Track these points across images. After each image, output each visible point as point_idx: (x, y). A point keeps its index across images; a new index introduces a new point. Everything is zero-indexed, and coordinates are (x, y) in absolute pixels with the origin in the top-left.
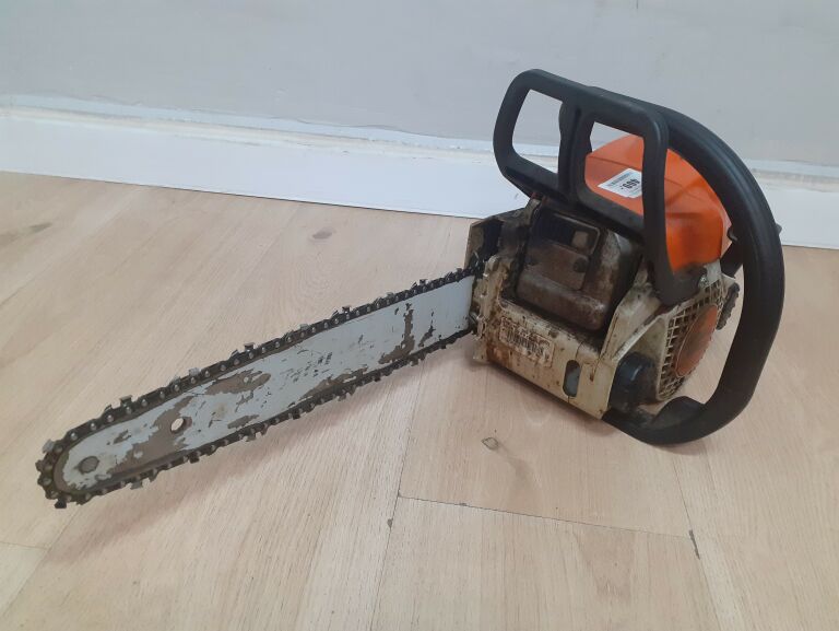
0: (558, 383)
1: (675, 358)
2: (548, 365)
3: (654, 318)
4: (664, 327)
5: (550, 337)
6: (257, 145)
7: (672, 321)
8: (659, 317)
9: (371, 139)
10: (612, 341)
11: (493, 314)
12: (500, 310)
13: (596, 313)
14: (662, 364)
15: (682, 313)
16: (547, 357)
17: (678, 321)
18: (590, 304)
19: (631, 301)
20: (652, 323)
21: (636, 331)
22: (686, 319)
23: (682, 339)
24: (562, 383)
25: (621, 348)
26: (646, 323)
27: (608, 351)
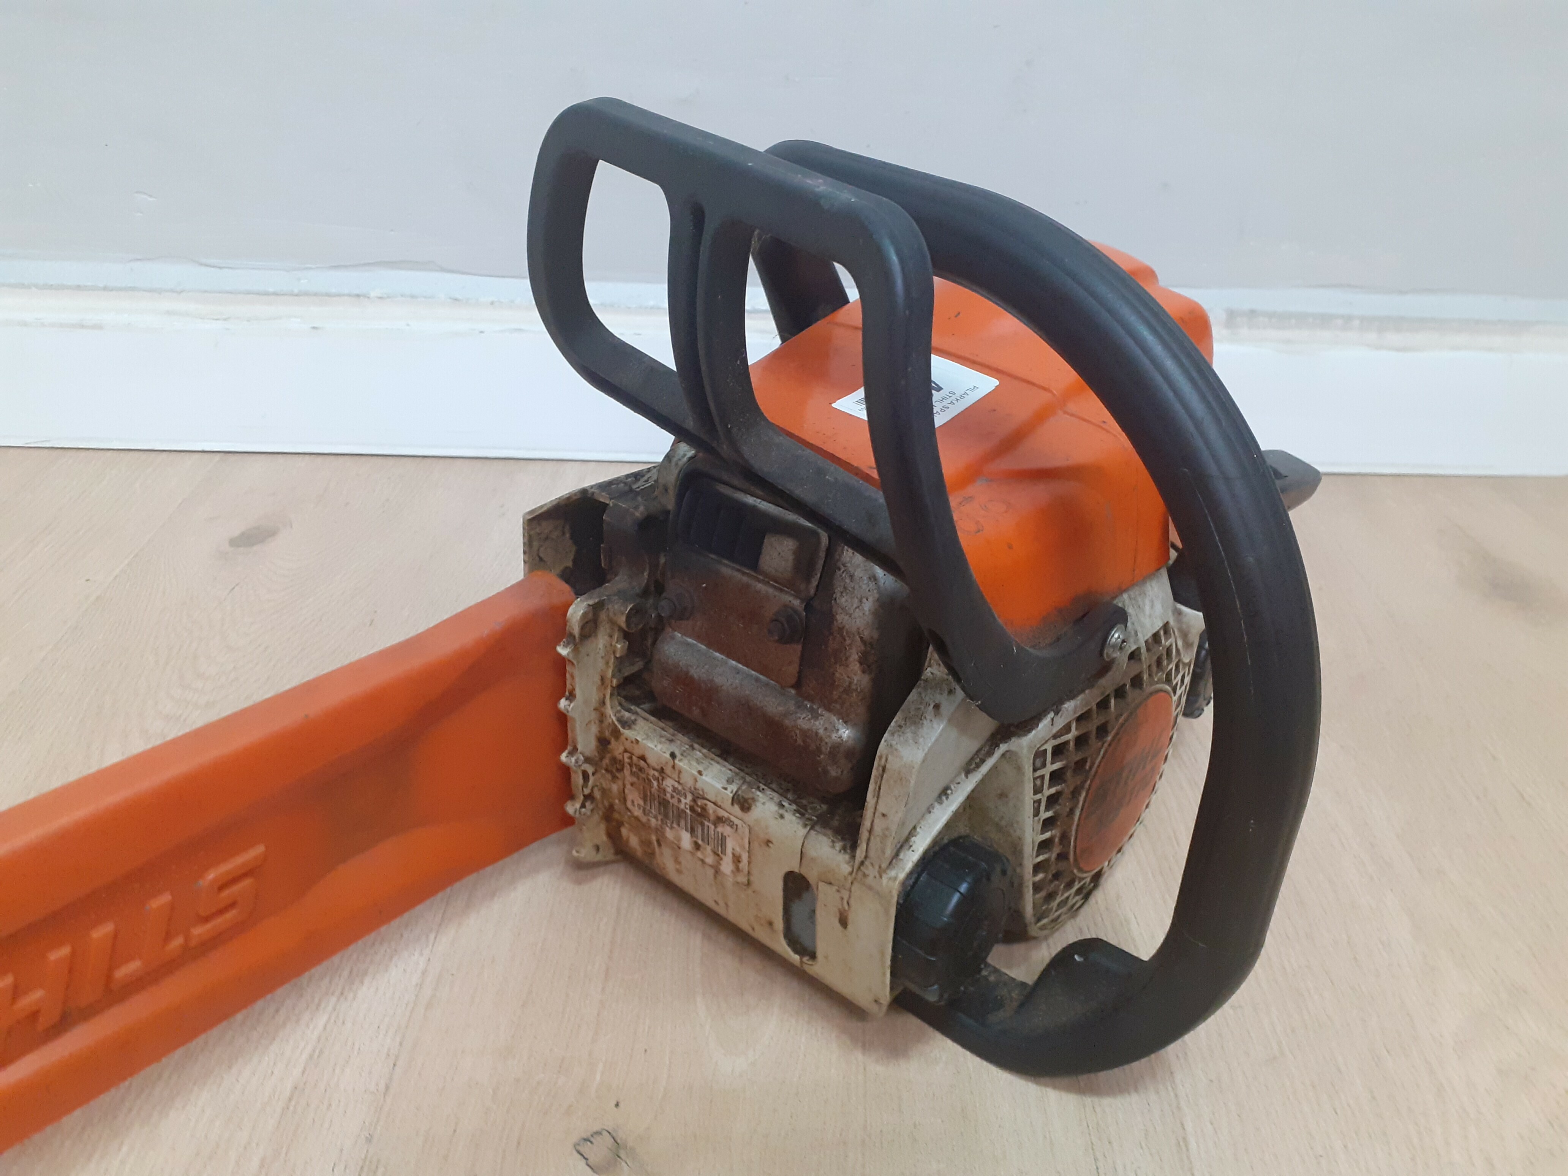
0: (770, 924)
1: (1064, 837)
2: (742, 879)
3: (990, 754)
4: (1019, 769)
5: (736, 809)
6: (98, 327)
7: (1040, 755)
8: (1003, 748)
9: (373, 294)
10: (877, 829)
11: (603, 743)
12: (616, 734)
13: (836, 748)
14: (1030, 858)
15: (1067, 729)
16: (737, 859)
17: (1059, 751)
18: (819, 725)
19: (917, 719)
20: (985, 768)
21: (945, 792)
22: (1081, 741)
23: (1075, 793)
24: (779, 924)
25: (905, 843)
26: (969, 769)
27: (872, 853)
